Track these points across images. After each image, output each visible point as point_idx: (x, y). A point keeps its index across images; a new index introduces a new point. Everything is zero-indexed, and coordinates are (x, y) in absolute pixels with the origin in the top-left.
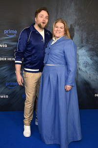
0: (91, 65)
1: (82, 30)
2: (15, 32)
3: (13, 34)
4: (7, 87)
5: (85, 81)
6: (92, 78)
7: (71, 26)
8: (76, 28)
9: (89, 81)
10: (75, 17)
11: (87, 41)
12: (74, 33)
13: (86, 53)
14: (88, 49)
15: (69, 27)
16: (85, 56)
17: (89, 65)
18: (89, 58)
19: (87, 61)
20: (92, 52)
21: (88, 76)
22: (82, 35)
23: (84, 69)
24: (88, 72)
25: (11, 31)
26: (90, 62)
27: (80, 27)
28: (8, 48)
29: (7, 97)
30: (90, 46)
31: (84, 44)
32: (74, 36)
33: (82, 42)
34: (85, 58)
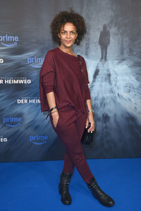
0: (138, 89)
1: (122, 34)
2: (16, 39)
3: (12, 42)
4: (5, 125)
5: (129, 114)
6: (139, 110)
7: (105, 27)
8: (113, 30)
9: (135, 113)
10: (110, 13)
11: (131, 51)
12: (109, 39)
13: (129, 70)
14: (132, 63)
15: (102, 29)
16: (127, 74)
17: (134, 88)
18: (133, 78)
19: (131, 82)
20: (138, 69)
21: (133, 106)
22: (122, 41)
23: (125, 95)
24: (132, 100)
25: (9, 38)
26: (136, 83)
27: (119, 29)
28: (5, 64)
29: (6, 140)
30: (136, 59)
31: (126, 55)
32: (109, 43)
33: (122, 53)
34: (127, 78)
